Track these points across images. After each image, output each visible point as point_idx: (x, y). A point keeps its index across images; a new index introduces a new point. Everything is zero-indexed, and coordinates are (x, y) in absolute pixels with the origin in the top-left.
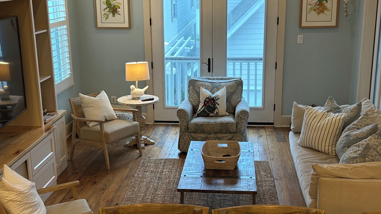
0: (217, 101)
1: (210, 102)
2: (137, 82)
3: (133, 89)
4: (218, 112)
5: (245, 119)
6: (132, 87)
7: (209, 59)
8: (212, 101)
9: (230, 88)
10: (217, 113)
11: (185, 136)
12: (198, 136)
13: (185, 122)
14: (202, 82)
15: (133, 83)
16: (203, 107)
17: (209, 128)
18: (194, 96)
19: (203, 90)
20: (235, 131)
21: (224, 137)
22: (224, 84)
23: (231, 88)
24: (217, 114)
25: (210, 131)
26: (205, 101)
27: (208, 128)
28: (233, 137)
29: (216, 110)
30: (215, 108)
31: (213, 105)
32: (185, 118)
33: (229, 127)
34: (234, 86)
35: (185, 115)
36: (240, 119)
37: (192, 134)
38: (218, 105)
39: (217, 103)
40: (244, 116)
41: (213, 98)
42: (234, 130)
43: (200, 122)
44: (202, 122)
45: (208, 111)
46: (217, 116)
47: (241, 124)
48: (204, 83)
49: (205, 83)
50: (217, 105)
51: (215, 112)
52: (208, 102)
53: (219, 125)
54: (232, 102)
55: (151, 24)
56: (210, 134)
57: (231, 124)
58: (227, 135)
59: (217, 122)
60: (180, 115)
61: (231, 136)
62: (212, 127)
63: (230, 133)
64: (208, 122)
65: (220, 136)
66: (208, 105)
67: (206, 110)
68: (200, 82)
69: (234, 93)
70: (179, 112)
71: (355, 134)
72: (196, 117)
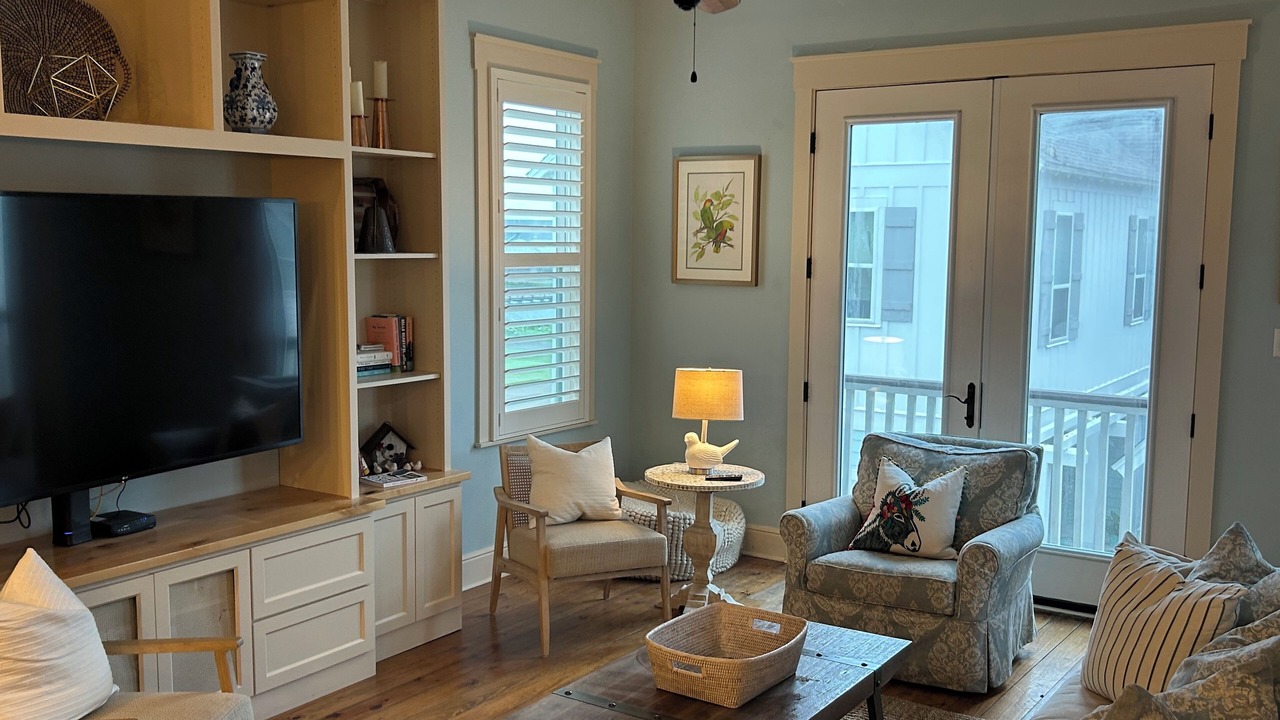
0: (917, 508)
1: (896, 508)
2: (705, 423)
3: (692, 443)
4: (918, 543)
5: (986, 574)
6: (691, 436)
7: (972, 387)
8: (904, 506)
9: (982, 474)
10: (913, 544)
11: (796, 601)
12: (832, 607)
13: (799, 555)
14: (902, 447)
15: (695, 426)
16: (875, 520)
17: (867, 587)
18: (867, 485)
19: (886, 468)
20: (949, 611)
21: (913, 623)
22: (968, 458)
23: (985, 474)
24: (914, 550)
25: (867, 596)
26: (884, 503)
27: (862, 586)
28: (942, 628)
29: (912, 537)
30: (908, 529)
31: (904, 516)
32: (801, 543)
33: (928, 591)
34: (996, 470)
35: (800, 536)
36: (968, 573)
37: (817, 598)
38: (922, 519)
39: (917, 513)
40: (983, 566)
41: (908, 496)
42: (946, 608)
43: (841, 564)
44: (849, 565)
45: (887, 536)
46: (914, 554)
47: (972, 591)
48: (904, 449)
49: (910, 449)
50: (915, 519)
51: (908, 542)
52: (890, 507)
53: (896, 581)
54: (981, 520)
55: (809, 275)
56: (870, 606)
57: (935, 586)
58: (922, 620)
59: (892, 572)
60: (786, 531)
61: (936, 625)
62: (875, 584)
63: (934, 614)
64: (866, 569)
65: (901, 619)
66: (889, 515)
67: (881, 531)
68: (894, 445)
69: (994, 492)
70: (785, 521)
71: (1209, 663)
72: (851, 549)
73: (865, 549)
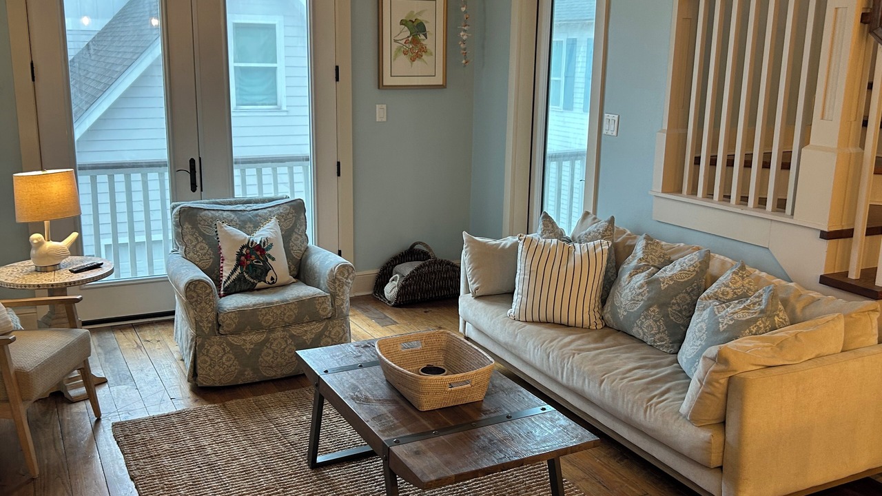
0: (269, 252)
1: (253, 256)
2: (46, 223)
3: (40, 244)
4: (275, 278)
5: (349, 283)
6: (35, 237)
7: (192, 161)
8: (259, 253)
9: (283, 220)
10: (272, 279)
11: (211, 346)
12: (244, 340)
13: (210, 310)
14: (213, 212)
15: (39, 228)
16: (235, 270)
17: (273, 316)
18: (198, 246)
20: (329, 315)
21: (306, 331)
22: (265, 211)
23: (285, 220)
24: (273, 283)
25: (274, 322)
26: (240, 254)
27: (269, 317)
28: (326, 328)
29: (271, 273)
30: (266, 269)
31: (262, 261)
32: (210, 301)
33: (317, 306)
34: (291, 216)
35: (208, 294)
36: (339, 285)
37: (230, 338)
38: (273, 259)
39: (269, 255)
40: (347, 278)
41: (260, 245)
42: (329, 313)
43: (248, 306)
44: (254, 305)
45: (252, 278)
46: (274, 286)
47: (342, 297)
48: (217, 214)
49: (220, 212)
50: (270, 260)
51: (268, 279)
52: (247, 256)
53: (294, 306)
54: (292, 252)
55: (33, 80)
56: (271, 330)
57: (320, 301)
58: (312, 327)
59: (288, 301)
60: (195, 295)
61: (322, 327)
62: (279, 312)
63: (320, 320)
64: (268, 304)
65: (298, 331)
66: (249, 262)
67: (246, 276)
68: (207, 212)
69: (293, 231)
70: (192, 287)
71: (670, 277)
72: (224, 296)
73: (235, 293)
